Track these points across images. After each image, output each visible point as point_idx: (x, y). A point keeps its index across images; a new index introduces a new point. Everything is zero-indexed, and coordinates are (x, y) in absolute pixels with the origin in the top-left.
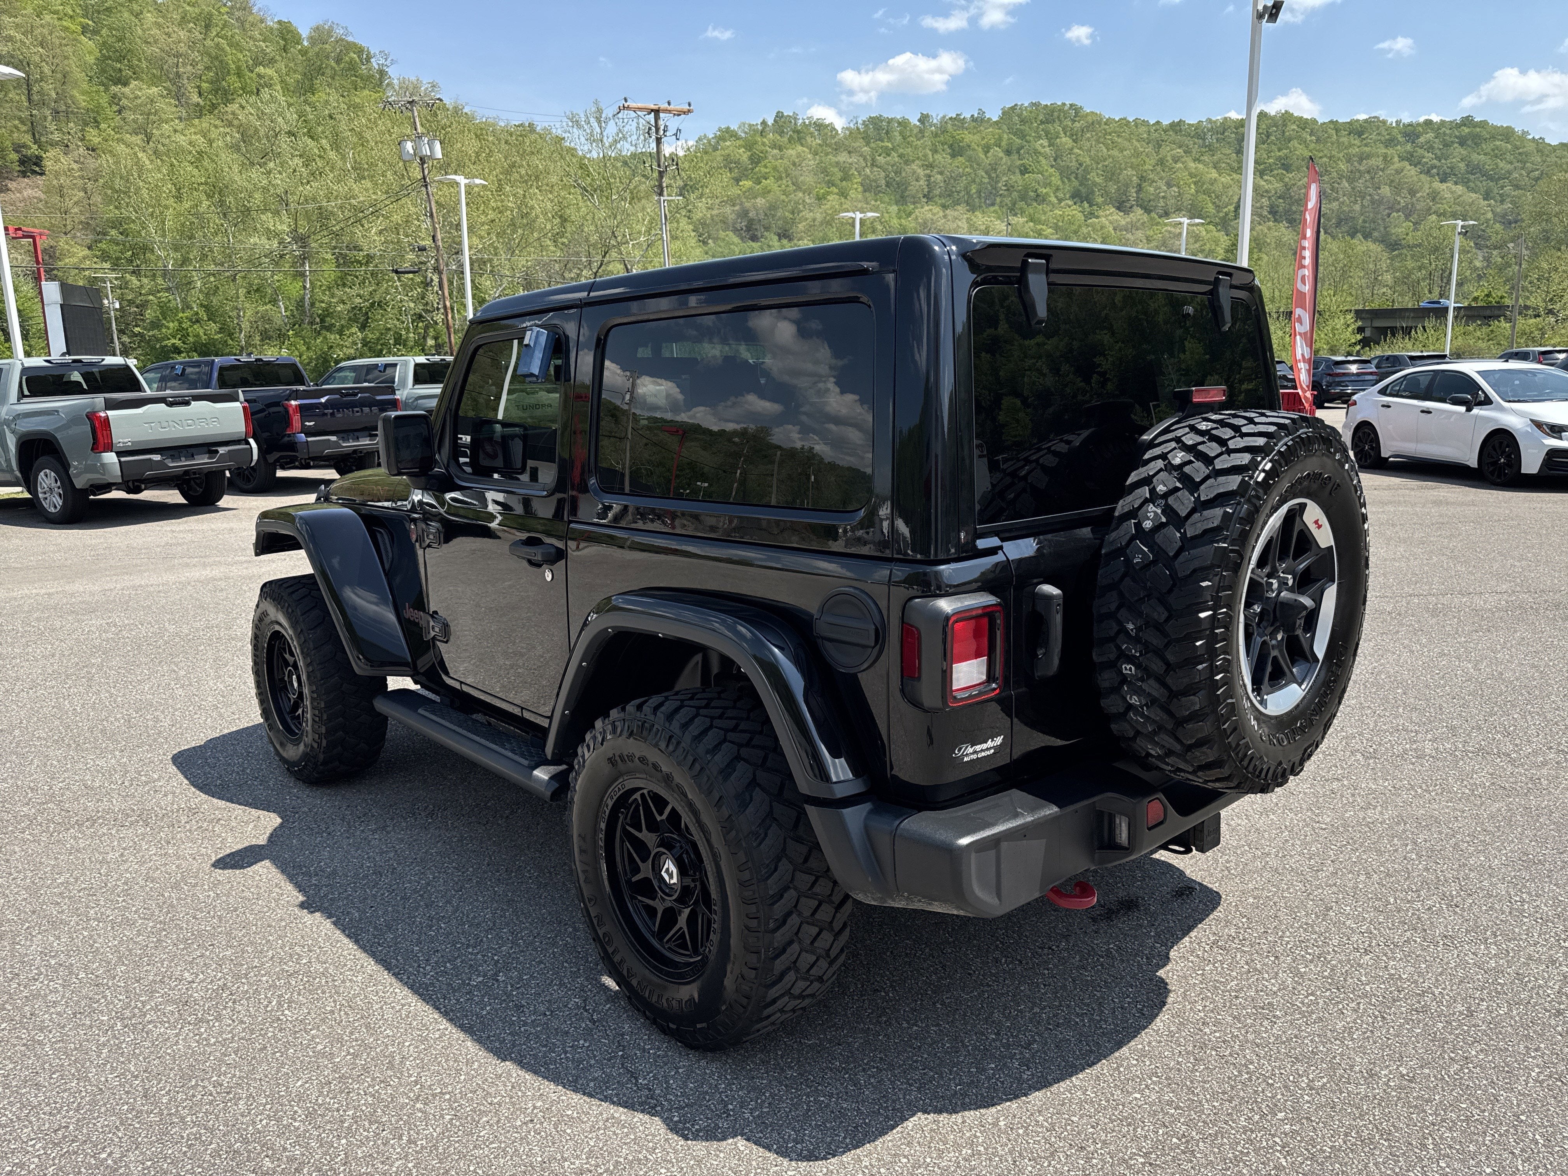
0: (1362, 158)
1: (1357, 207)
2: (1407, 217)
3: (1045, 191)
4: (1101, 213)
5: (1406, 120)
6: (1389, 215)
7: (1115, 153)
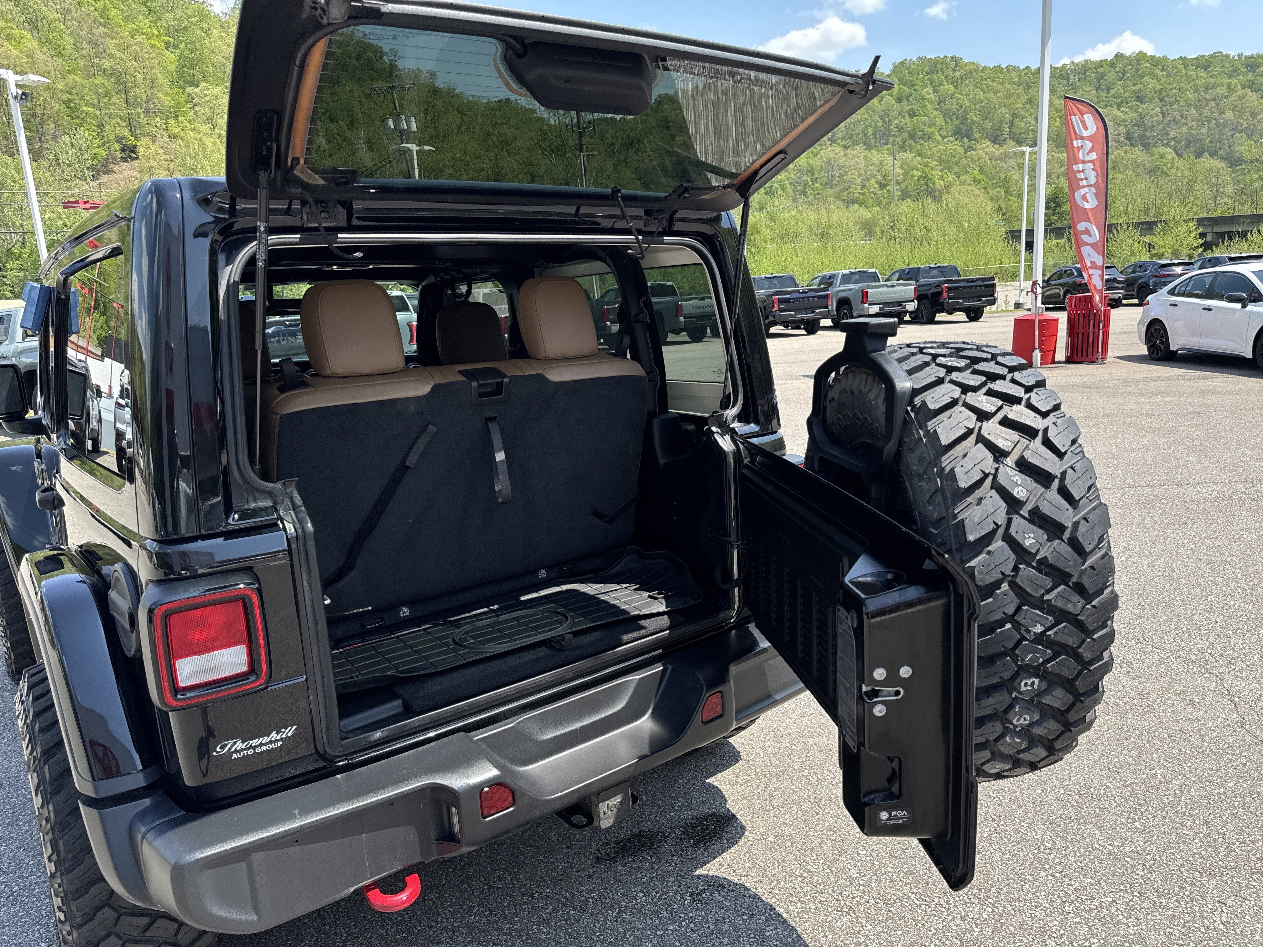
0: (1207, 89)
1: (1204, 130)
2: (1249, 137)
3: (930, 130)
4: (978, 146)
5: (1247, 53)
6: (1233, 136)
7: (991, 95)
